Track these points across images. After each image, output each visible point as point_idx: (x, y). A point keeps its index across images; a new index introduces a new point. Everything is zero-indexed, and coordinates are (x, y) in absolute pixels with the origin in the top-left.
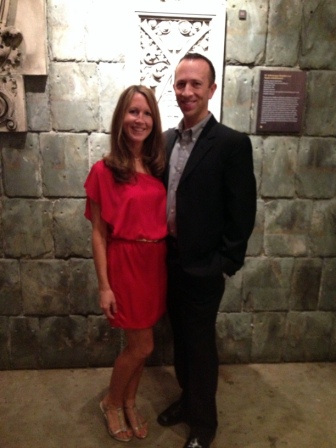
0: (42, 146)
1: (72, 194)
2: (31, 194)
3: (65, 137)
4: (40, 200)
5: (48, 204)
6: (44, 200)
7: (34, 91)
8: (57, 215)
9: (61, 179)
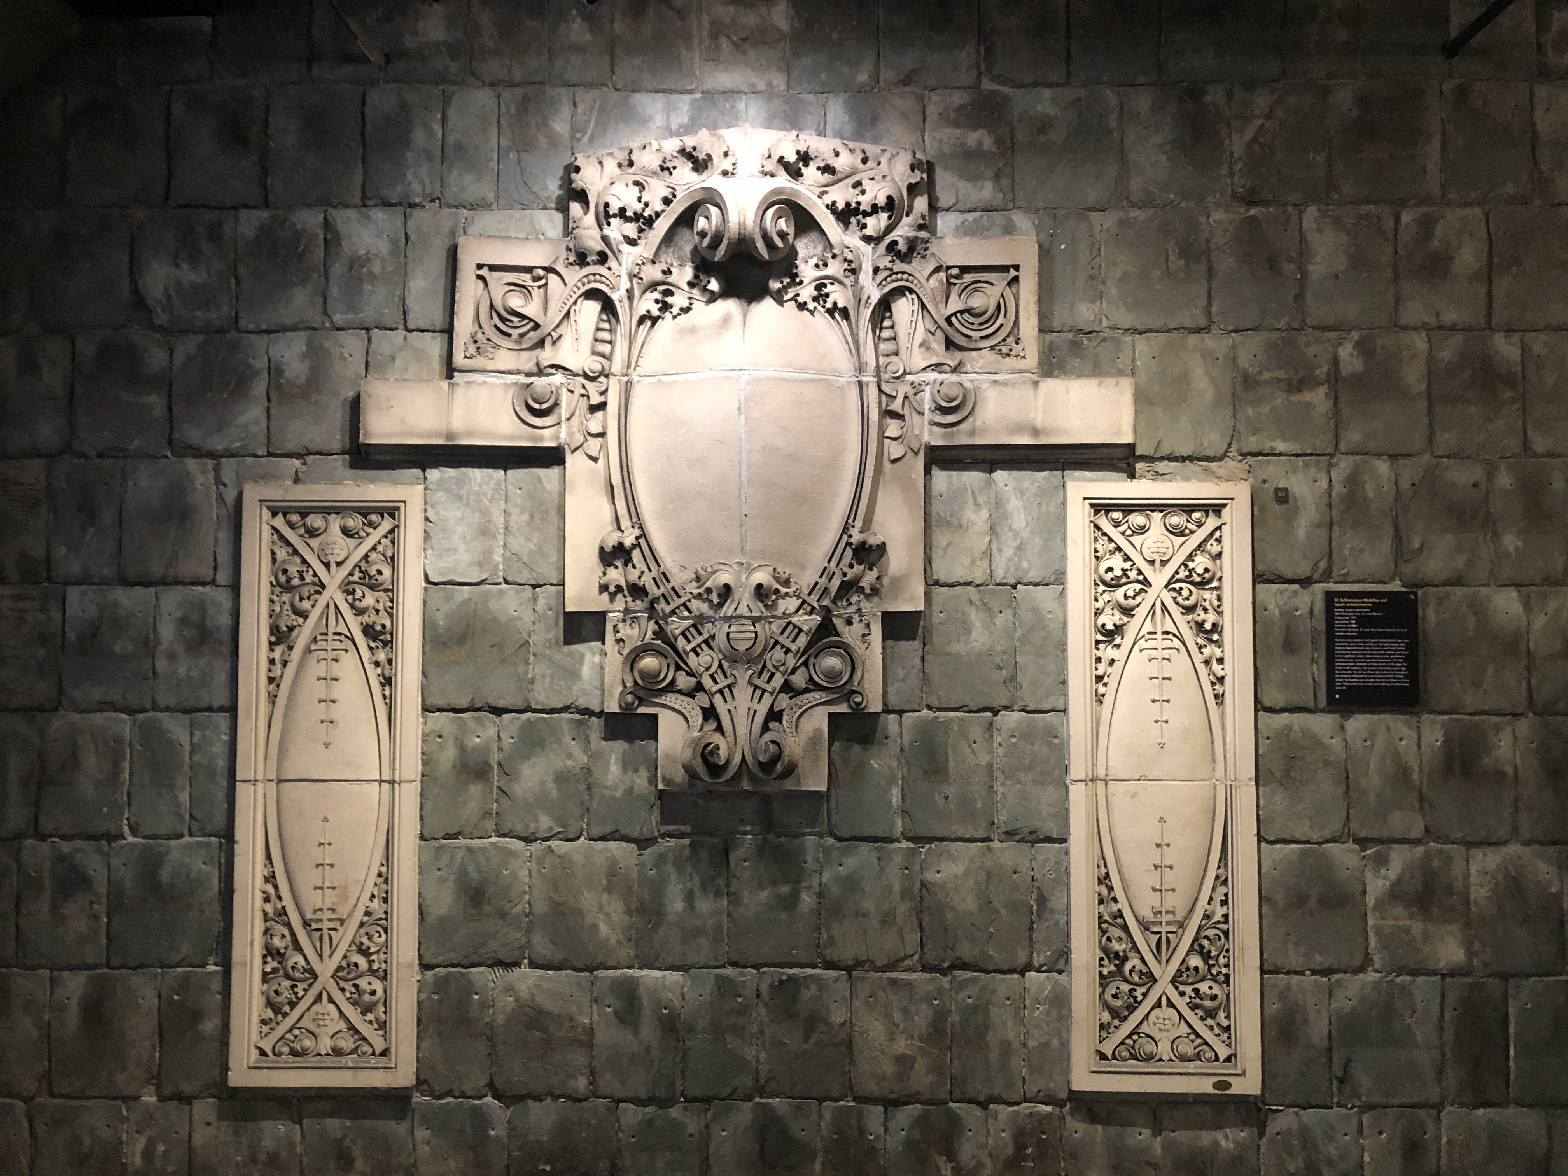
0: (907, 739)
1: (961, 832)
2: (881, 834)
3: (951, 720)
4: (897, 845)
5: (913, 852)
6: (905, 844)
7: (898, 638)
8: (930, 876)
9: (940, 800)
